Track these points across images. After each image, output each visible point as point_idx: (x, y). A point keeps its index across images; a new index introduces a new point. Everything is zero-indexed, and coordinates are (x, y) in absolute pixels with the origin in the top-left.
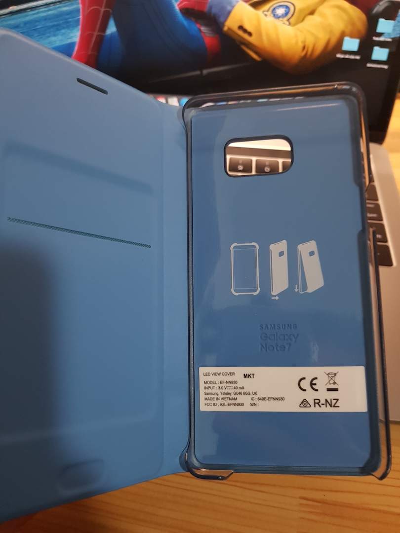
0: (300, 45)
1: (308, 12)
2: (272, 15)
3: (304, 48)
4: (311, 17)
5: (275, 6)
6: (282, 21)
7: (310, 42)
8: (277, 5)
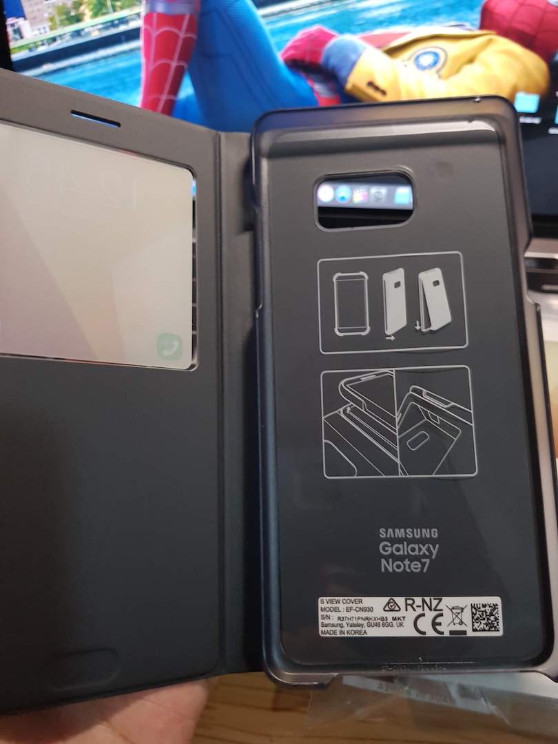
1: (464, 60)
2: (414, 65)
5: (418, 53)
6: (429, 73)
8: (422, 52)
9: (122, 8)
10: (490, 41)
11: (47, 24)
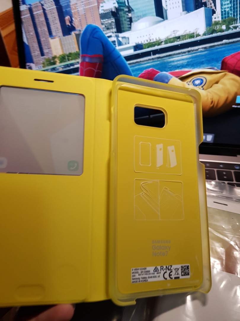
0: (210, 101)
1: (214, 82)
2: (192, 84)
3: (212, 102)
4: (216, 85)
5: (194, 79)
6: (198, 87)
7: (216, 99)
8: (196, 78)
9: (72, 60)
10: (225, 74)
11: (42, 65)
